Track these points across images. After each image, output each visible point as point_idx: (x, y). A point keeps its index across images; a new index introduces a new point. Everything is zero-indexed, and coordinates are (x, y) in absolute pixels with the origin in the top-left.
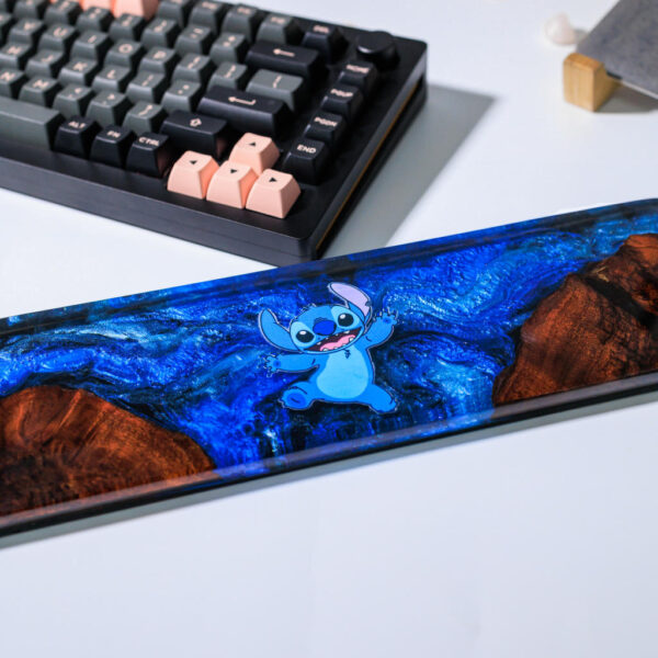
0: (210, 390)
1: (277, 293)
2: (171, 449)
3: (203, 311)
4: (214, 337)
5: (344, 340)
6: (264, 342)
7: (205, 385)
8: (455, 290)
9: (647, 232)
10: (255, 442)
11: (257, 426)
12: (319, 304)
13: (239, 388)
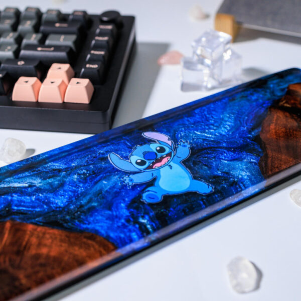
0: (95, 204)
3: (72, 161)
4: (84, 174)
10: (136, 227)
13: (113, 199)
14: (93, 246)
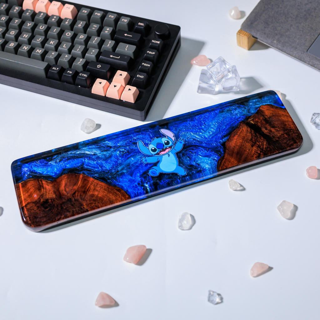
0: (125, 171)
1: (142, 134)
2: (115, 193)
3: (118, 142)
4: (123, 152)
5: (167, 150)
6: (140, 153)
7: (123, 169)
8: (203, 129)
9: (266, 104)
10: (142, 188)
11: (142, 183)
12: (157, 137)
13: (134, 170)
14: (119, 195)
